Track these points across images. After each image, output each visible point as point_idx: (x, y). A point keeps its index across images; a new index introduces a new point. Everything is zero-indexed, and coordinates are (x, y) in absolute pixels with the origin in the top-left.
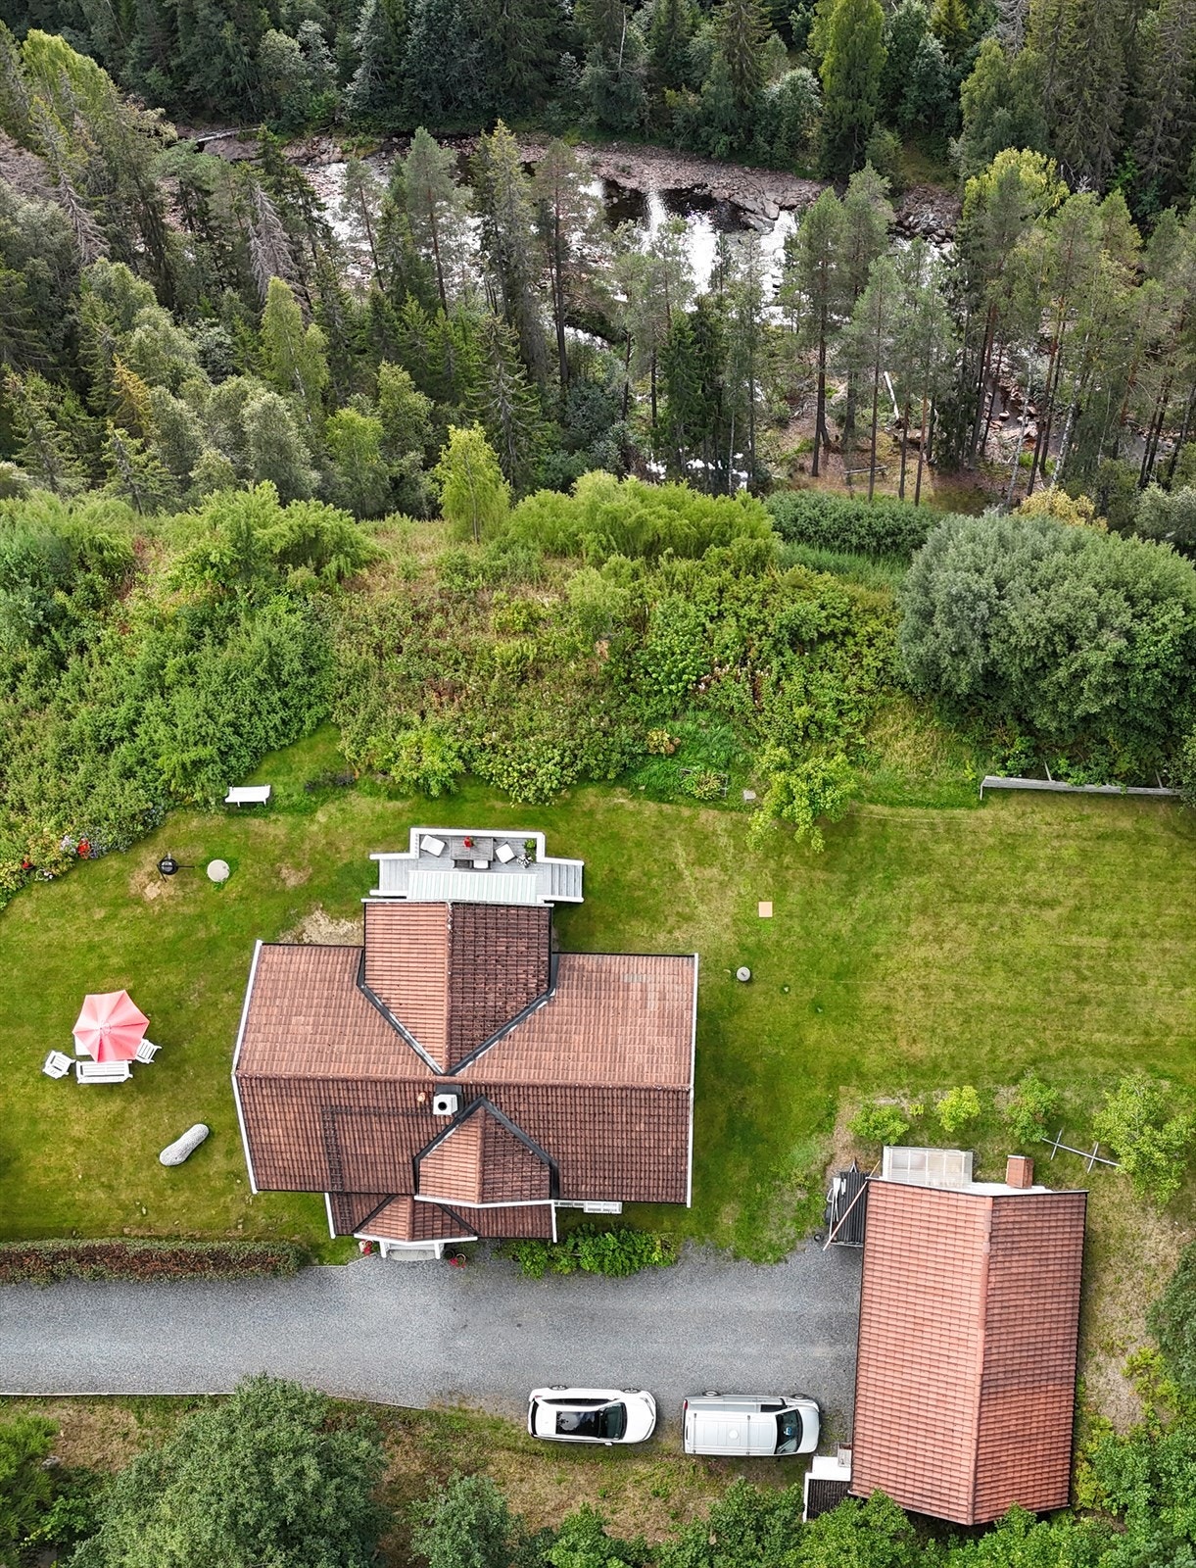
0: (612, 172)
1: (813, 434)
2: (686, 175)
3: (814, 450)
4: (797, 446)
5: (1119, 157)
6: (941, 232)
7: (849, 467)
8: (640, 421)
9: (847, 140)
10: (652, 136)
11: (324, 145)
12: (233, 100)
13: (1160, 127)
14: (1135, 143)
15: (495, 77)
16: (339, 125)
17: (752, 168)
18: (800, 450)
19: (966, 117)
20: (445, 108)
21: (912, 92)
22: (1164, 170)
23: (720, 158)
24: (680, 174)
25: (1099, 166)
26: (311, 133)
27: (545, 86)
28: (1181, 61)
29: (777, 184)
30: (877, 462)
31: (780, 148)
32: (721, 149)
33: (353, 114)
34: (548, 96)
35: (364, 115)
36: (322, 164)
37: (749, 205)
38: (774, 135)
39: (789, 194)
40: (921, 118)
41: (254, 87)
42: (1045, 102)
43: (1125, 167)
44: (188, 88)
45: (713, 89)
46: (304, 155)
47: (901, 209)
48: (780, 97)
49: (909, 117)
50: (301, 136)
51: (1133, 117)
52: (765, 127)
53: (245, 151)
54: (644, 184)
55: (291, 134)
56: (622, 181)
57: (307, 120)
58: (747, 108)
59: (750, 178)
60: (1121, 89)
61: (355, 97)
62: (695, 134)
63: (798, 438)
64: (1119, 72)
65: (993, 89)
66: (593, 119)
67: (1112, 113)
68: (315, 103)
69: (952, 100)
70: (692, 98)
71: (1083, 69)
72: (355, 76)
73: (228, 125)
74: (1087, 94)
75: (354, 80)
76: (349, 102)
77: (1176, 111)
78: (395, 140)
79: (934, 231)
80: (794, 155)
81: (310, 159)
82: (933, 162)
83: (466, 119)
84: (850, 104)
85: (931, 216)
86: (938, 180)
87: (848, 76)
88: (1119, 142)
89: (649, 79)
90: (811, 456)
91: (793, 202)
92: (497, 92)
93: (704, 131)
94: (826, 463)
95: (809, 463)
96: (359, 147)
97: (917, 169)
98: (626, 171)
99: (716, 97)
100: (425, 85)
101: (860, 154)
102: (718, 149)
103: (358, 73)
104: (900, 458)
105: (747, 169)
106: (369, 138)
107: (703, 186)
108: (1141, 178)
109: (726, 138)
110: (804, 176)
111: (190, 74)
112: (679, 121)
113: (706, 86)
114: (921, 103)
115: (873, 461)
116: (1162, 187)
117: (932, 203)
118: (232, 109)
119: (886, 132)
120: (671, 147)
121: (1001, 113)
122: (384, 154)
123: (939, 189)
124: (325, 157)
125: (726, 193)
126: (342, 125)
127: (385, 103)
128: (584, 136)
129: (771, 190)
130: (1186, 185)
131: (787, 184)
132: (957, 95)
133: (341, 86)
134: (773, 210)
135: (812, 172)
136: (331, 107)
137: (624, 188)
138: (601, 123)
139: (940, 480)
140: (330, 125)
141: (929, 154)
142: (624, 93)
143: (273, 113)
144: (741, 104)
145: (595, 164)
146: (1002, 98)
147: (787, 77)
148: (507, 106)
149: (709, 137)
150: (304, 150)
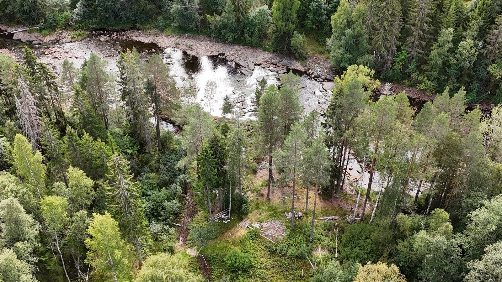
0: (185, 48)
1: (267, 177)
2: (217, 49)
3: (268, 185)
4: (260, 184)
5: (399, 49)
6: (323, 77)
7: (284, 194)
8: (193, 170)
9: (283, 38)
10: (202, 31)
11: (64, 35)
12: (25, 16)
13: (417, 37)
14: (406, 43)
15: (136, 7)
16: (71, 26)
17: (243, 46)
18: (262, 185)
19: (333, 30)
20: (115, 19)
21: (310, 16)
22: (418, 55)
23: (230, 42)
24: (213, 49)
25: (390, 52)
26: (59, 29)
27: (157, 10)
28: (427, 11)
29: (254, 53)
30: (296, 192)
31: (255, 39)
32: (230, 39)
33: (76, 22)
34: (159, 14)
35: (81, 22)
36: (62, 43)
37: (242, 64)
38: (252, 33)
39: (259, 58)
40: (314, 27)
41: (34, 11)
42: (368, 27)
43: (402, 53)
44: (6, 11)
45: (227, 15)
46: (56, 39)
47: (306, 66)
48: (255, 17)
49: (309, 26)
50: (55, 30)
51: (405, 33)
52: (249, 30)
53: (31, 37)
54: (198, 53)
55: (50, 30)
56: (189, 52)
57: (57, 24)
58: (241, 22)
59: (243, 51)
60: (401, 21)
61: (77, 15)
62: (220, 33)
63: (261, 179)
64: (399, 15)
65: (345, 21)
66: (177, 25)
67: (396, 31)
68: (60, 17)
69: (328, 19)
70: (218, 18)
71: (384, 13)
72: (77, 6)
73: (24, 26)
74: (385, 23)
75: (77, 7)
76: (74, 17)
77: (424, 31)
78: (94, 32)
79: (320, 77)
80: (261, 41)
81: (58, 41)
82: (319, 45)
83: (124, 24)
84: (284, 24)
85: (319, 70)
86: (321, 53)
87: (283, 12)
88: (399, 43)
89: (200, 9)
90: (266, 188)
91: (260, 62)
92: (137, 12)
93: (223, 32)
94: (273, 192)
95: (265, 192)
96: (79, 36)
97: (313, 48)
98: (190, 47)
99: (228, 18)
100: (106, 10)
101: (289, 43)
102: (229, 39)
103: (78, 5)
104: (306, 190)
105: (241, 46)
106: (83, 32)
107: (222, 54)
108: (409, 57)
109: (232, 34)
110: (265, 50)
111: (8, 5)
112: (212, 27)
113: (223, 14)
114: (314, 21)
115: (294, 192)
116: (417, 62)
117: (319, 64)
118: (25, 20)
119: (299, 35)
120: (210, 36)
121: (348, 31)
122: (89, 39)
123: (322, 57)
124: (64, 40)
125: (232, 58)
126: (72, 26)
127: (90, 17)
128: (173, 31)
129: (251, 57)
130: (428, 62)
131: (258, 53)
132: (329, 18)
133: (71, 9)
134: (252, 66)
135: (269, 49)
136: (67, 19)
137: (189, 55)
138: (180, 26)
139: (324, 202)
140: (67, 26)
141: (318, 41)
142: (189, 15)
143: (43, 20)
144: (238, 21)
145: (178, 44)
146: (349, 24)
147: (258, 9)
148: (141, 18)
149: (225, 34)
150: (55, 37)
